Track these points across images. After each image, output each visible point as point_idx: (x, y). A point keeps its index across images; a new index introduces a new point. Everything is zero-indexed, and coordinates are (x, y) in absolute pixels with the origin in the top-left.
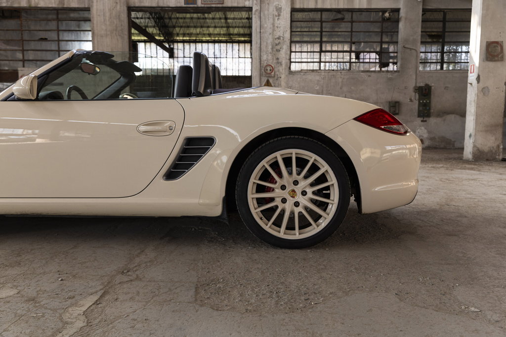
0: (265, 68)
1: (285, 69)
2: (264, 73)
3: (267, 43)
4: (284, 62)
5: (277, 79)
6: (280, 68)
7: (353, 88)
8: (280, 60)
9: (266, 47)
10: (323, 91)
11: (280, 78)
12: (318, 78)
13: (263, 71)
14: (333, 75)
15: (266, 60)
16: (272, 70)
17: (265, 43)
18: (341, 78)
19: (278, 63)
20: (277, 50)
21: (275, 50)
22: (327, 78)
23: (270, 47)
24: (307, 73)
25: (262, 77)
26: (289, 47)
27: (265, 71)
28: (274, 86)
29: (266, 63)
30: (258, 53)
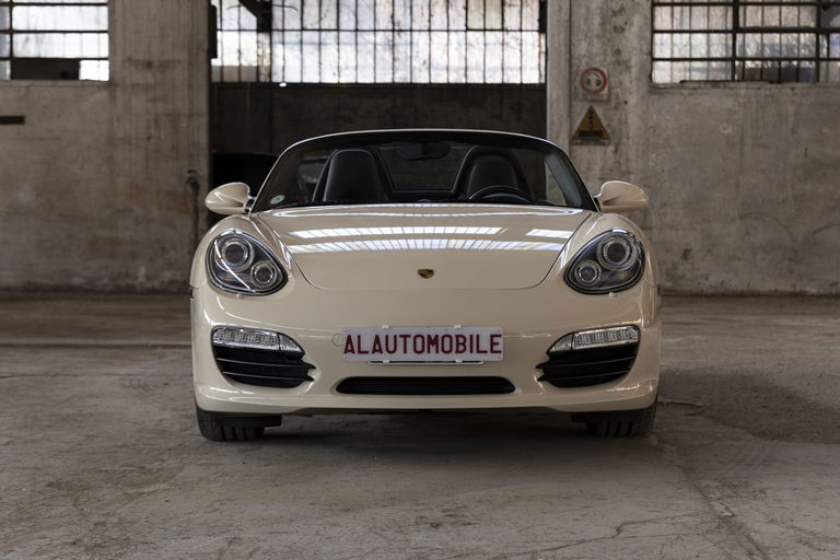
0: (582, 77)
1: (638, 79)
2: (581, 91)
3: (588, 10)
4: (634, 61)
5: (616, 108)
6: (626, 79)
7: (825, 130)
8: (624, 56)
9: (586, 19)
10: (742, 137)
11: (626, 103)
12: (729, 103)
13: (577, 84)
14: (772, 96)
15: (585, 56)
16: (603, 83)
17: (583, 11)
18: (793, 102)
19: (618, 63)
20: (615, 28)
21: (609, 27)
22: (754, 105)
23: (597, 20)
24: (699, 91)
25: (574, 103)
26: (646, 18)
27: (582, 84)
28: (609, 126)
29: (587, 63)
30: (562, 37)
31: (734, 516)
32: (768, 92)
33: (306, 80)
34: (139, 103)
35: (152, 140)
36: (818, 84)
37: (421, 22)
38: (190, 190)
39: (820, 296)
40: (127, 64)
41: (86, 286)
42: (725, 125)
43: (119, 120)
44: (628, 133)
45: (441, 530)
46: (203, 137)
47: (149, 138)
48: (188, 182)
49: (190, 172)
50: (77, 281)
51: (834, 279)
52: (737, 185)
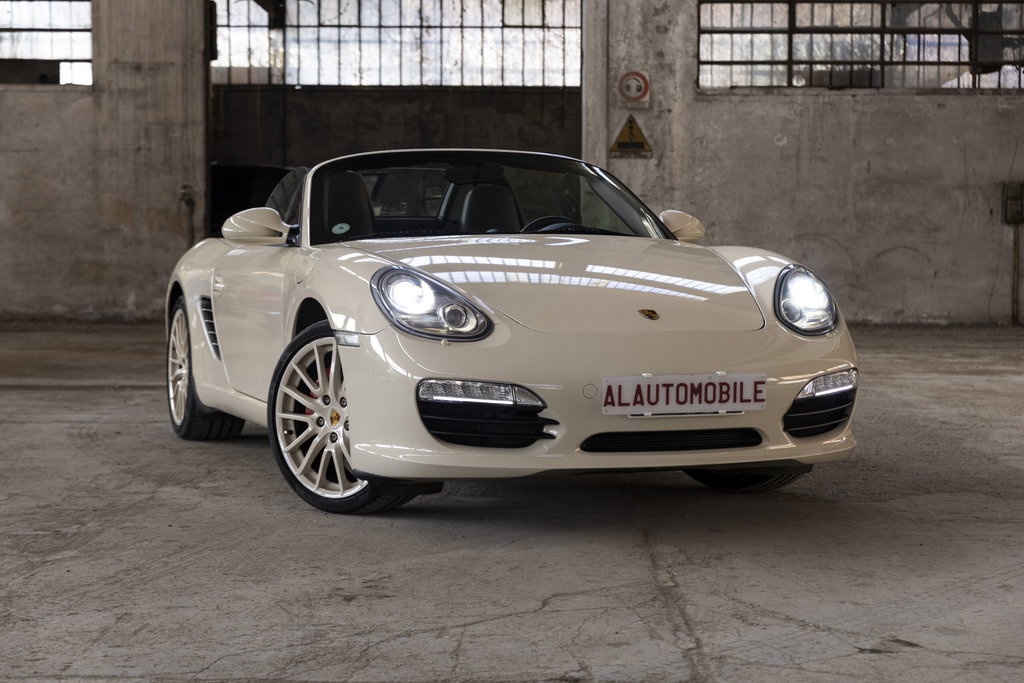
0: (621, 82)
1: (684, 85)
2: (619, 98)
3: (628, 7)
4: (679, 64)
5: (659, 117)
6: (670, 84)
7: (890, 141)
8: (668, 60)
9: (625, 18)
10: (798, 150)
11: (670, 111)
12: (784, 112)
13: (615, 90)
14: (831, 104)
15: (624, 58)
16: (644, 89)
17: (622, 8)
18: (854, 111)
19: (661, 66)
20: (658, 28)
21: (651, 27)
22: (812, 113)
23: (638, 19)
24: (750, 98)
25: (612, 110)
26: (692, 16)
27: (621, 90)
28: (651, 136)
29: (626, 67)
30: (599, 38)
31: (676, 586)
32: (827, 99)
33: (324, 82)
34: (127, 111)
35: (142, 152)
36: (881, 90)
37: (452, 18)
38: (184, 207)
39: (883, 326)
40: (114, 66)
41: (70, 316)
42: (779, 136)
43: (104, 130)
44: (672, 145)
45: (353, 603)
46: (199, 150)
47: (139, 149)
48: (182, 199)
49: (185, 187)
50: (58, 309)
51: (899, 306)
52: (793, 202)
